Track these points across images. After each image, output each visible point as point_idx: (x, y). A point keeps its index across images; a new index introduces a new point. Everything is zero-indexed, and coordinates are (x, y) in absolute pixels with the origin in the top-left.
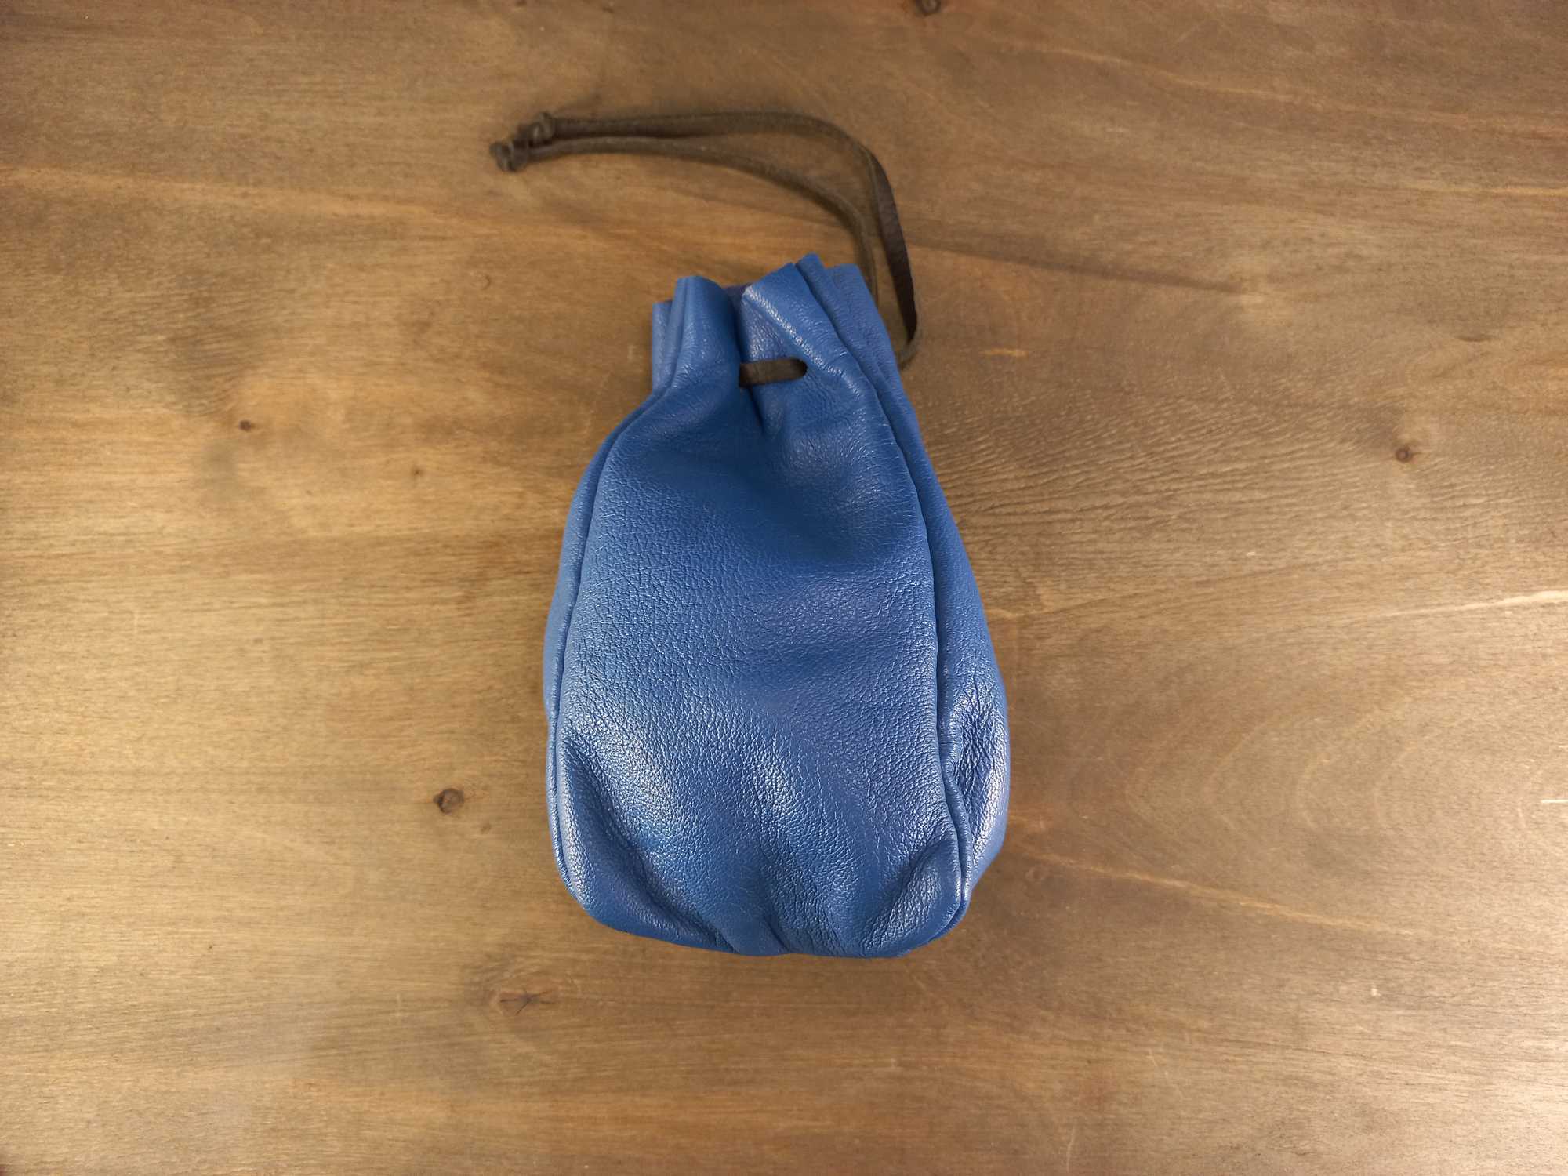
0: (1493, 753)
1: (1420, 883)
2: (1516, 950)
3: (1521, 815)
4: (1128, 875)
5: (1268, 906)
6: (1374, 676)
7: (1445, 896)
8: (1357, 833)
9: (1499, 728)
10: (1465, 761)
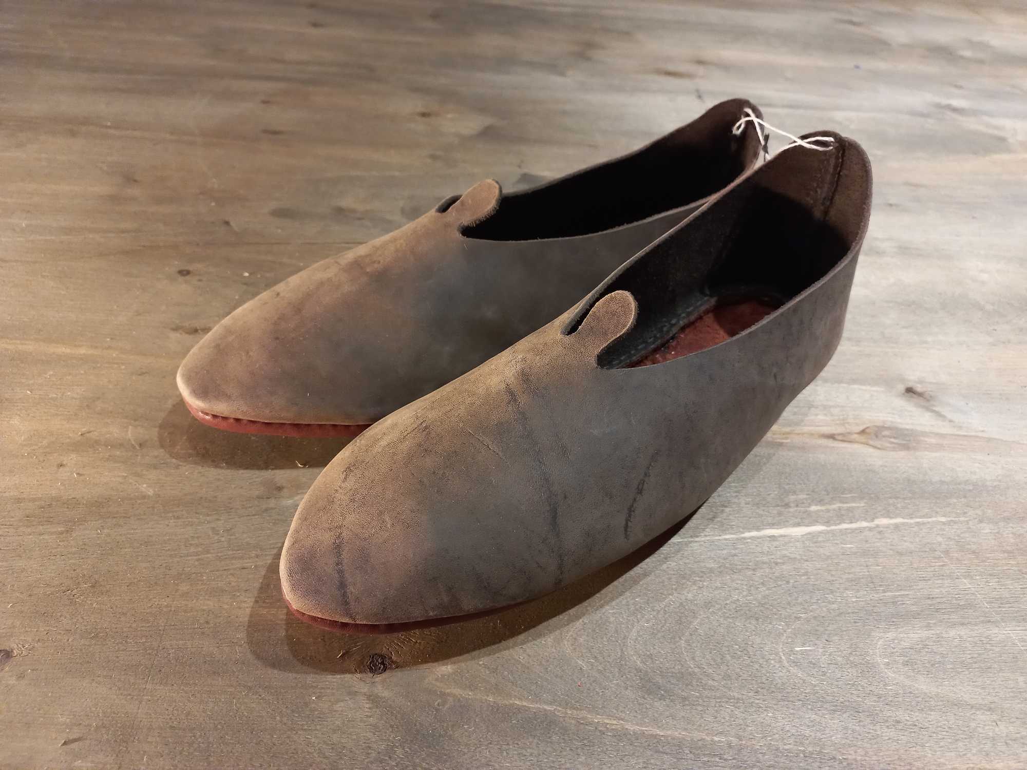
0: (757, 619)
1: (723, 704)
2: (800, 750)
3: (783, 658)
4: (511, 702)
5: (615, 722)
6: (671, 574)
7: (743, 713)
8: (673, 670)
9: (757, 605)
10: (739, 624)
